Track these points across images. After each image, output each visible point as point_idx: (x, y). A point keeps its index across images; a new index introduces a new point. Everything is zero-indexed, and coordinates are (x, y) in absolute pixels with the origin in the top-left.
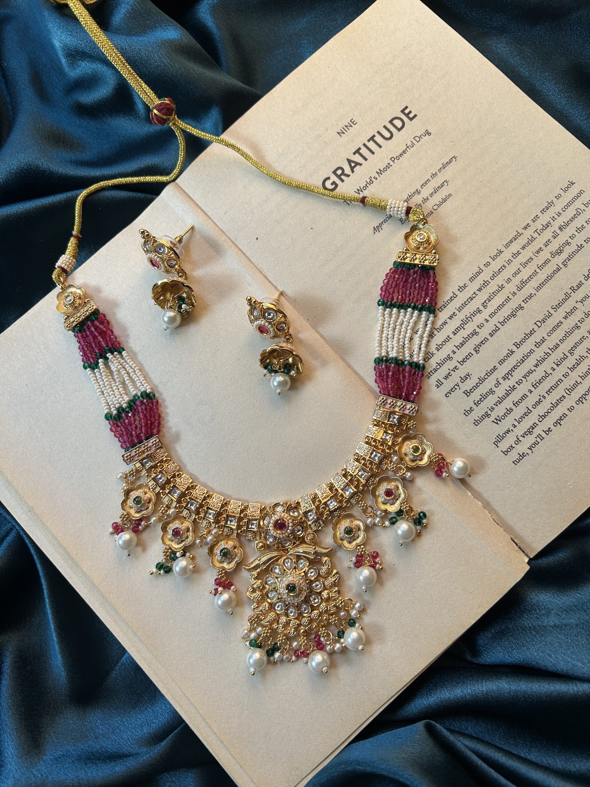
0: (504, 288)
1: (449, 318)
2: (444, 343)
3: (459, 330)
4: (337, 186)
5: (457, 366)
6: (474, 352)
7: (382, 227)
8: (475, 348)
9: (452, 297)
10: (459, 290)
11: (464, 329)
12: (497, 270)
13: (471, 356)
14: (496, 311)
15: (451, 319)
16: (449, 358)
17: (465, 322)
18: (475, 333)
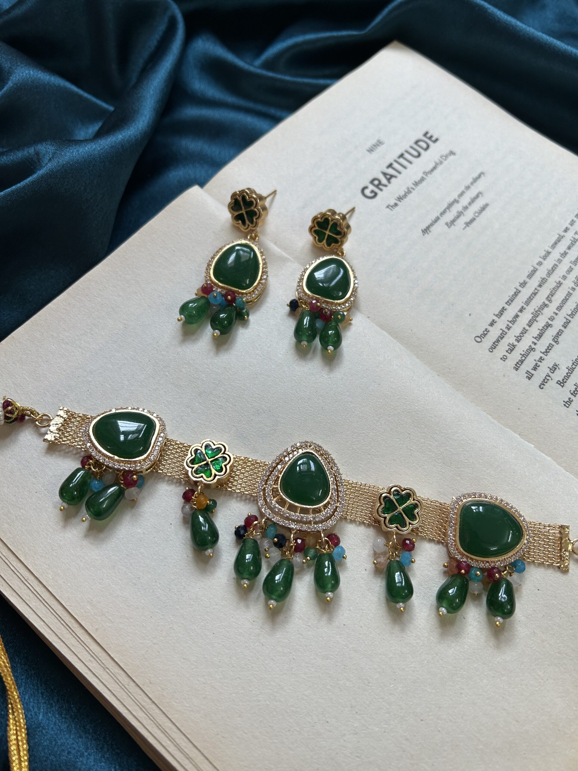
0: (562, 284)
1: (518, 311)
2: (522, 335)
3: (533, 323)
4: (376, 194)
5: (541, 357)
6: (553, 343)
7: (430, 230)
8: (553, 339)
9: (515, 293)
10: (520, 286)
11: (537, 321)
12: (550, 268)
13: (552, 347)
14: (562, 305)
15: (521, 312)
16: (531, 349)
17: (536, 315)
18: (548, 326)
